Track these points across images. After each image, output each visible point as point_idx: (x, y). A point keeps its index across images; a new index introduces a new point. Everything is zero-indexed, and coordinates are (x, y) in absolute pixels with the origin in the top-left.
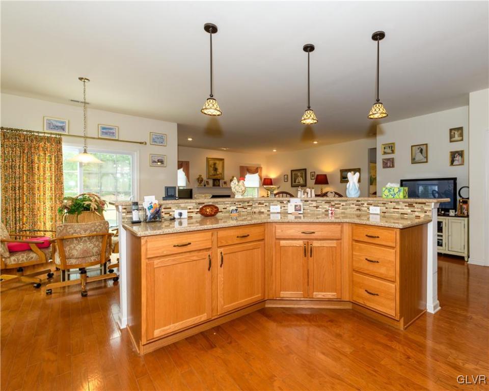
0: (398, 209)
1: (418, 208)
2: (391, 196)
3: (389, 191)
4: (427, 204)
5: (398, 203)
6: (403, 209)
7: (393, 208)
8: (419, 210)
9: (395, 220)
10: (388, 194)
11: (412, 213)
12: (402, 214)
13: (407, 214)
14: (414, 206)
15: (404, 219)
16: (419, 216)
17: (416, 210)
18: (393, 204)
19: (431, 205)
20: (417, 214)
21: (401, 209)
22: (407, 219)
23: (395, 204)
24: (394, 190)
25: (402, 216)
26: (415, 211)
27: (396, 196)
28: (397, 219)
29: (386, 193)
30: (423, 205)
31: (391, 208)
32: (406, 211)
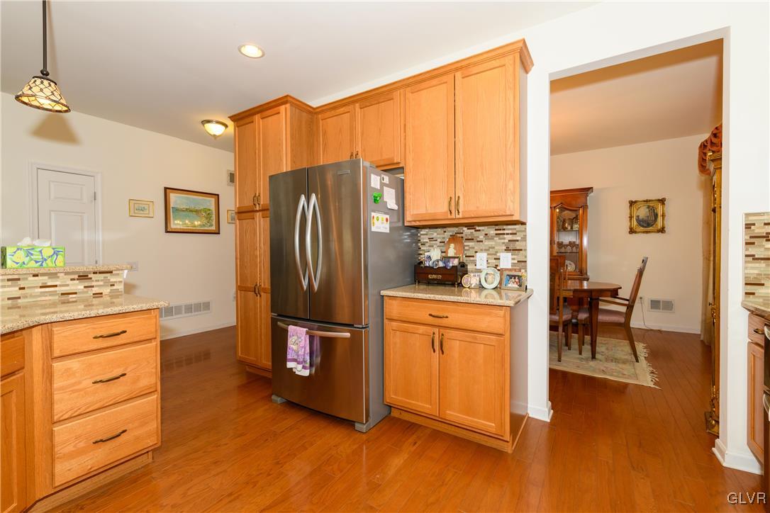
0: (56, 286)
1: (97, 281)
2: (33, 264)
3: (29, 254)
4: (114, 272)
5: (53, 275)
6: (68, 285)
7: (41, 287)
8: (102, 283)
9: (45, 308)
10: (26, 260)
11: (85, 290)
12: (62, 294)
13: (76, 293)
14: (91, 278)
15: (69, 302)
16: (101, 293)
17: (94, 284)
18: (40, 278)
19: (123, 274)
20: (95, 290)
21: (61, 286)
22: (76, 302)
23: (46, 278)
24: (41, 252)
25: (64, 298)
26: (93, 287)
27: (49, 263)
28: (54, 304)
29: (20, 257)
30: (108, 275)
31: (37, 287)
32: (72, 288)
